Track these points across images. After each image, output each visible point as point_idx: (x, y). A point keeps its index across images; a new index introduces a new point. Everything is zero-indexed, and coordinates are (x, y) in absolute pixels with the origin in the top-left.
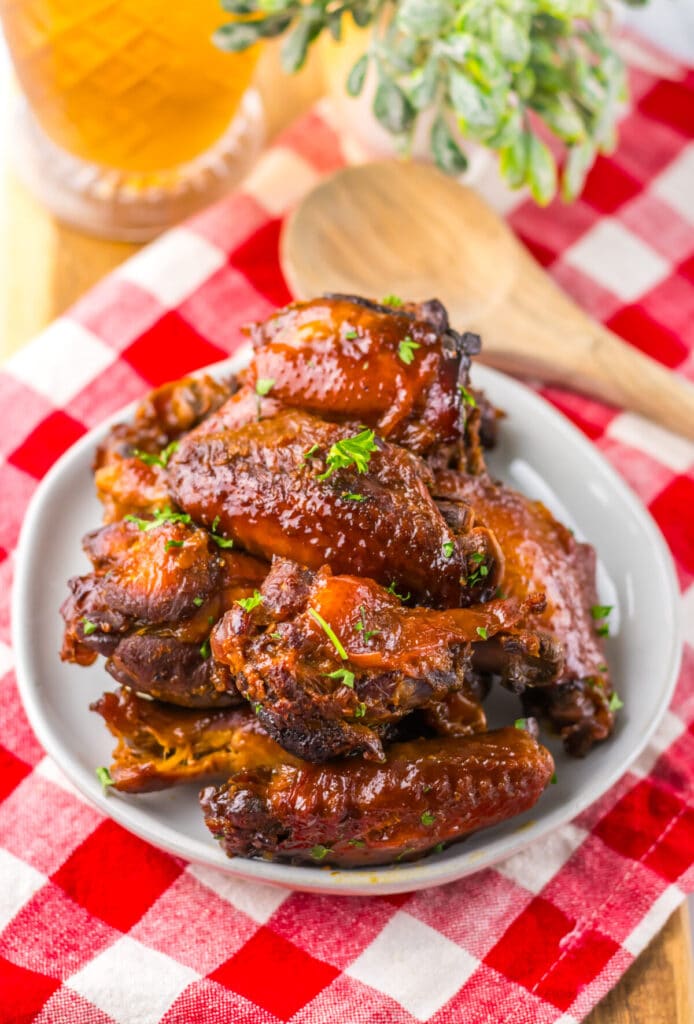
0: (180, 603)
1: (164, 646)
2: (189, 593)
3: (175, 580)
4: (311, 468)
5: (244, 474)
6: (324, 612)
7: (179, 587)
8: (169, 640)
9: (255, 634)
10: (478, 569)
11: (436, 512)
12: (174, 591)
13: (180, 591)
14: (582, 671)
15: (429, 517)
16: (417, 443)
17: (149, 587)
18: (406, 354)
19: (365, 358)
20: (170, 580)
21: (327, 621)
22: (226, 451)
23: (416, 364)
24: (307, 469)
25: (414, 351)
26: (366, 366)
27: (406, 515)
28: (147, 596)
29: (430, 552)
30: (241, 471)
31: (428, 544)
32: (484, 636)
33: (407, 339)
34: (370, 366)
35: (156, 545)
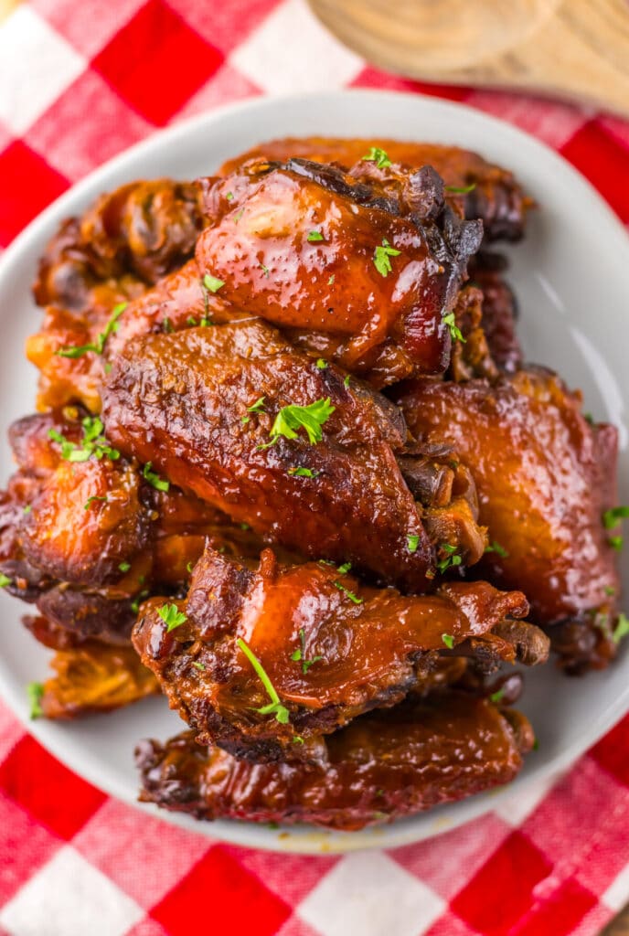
0: (102, 569)
1: (89, 607)
2: (114, 559)
3: (98, 543)
4: (257, 424)
5: (178, 420)
6: (256, 643)
7: (103, 550)
8: (94, 600)
9: (178, 653)
10: (451, 557)
11: (402, 490)
12: (96, 557)
13: (104, 555)
14: (579, 604)
15: (393, 497)
16: (391, 374)
17: (68, 547)
18: (382, 265)
19: (331, 269)
20: (94, 542)
21: (257, 655)
22: (160, 383)
23: (394, 277)
24: (252, 425)
25: (391, 258)
26: (331, 281)
27: (366, 494)
28: (66, 559)
29: (393, 540)
30: (175, 416)
31: (391, 533)
32: (450, 645)
33: (385, 242)
34: (336, 281)
35: (76, 492)
